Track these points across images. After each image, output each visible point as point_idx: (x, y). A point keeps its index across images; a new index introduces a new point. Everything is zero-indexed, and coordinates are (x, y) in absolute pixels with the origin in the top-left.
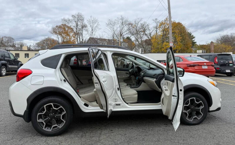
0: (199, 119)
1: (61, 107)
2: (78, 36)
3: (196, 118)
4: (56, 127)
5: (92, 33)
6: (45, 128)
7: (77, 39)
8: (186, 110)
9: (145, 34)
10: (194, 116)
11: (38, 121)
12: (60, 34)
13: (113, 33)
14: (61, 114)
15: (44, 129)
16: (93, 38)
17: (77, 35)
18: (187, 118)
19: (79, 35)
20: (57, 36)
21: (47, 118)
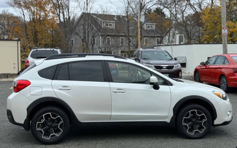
0: (201, 133)
1: (59, 116)
2: (61, 10)
3: (197, 132)
4: (54, 135)
5: (87, 4)
6: (44, 136)
7: (59, 16)
8: (187, 123)
9: (190, 4)
10: (195, 130)
11: (37, 129)
12: (28, 8)
13: (127, 5)
14: (59, 123)
15: (42, 137)
16: (89, 14)
17: (59, 8)
18: (187, 132)
19: (63, 9)
20: (21, 10)
21: (46, 127)
